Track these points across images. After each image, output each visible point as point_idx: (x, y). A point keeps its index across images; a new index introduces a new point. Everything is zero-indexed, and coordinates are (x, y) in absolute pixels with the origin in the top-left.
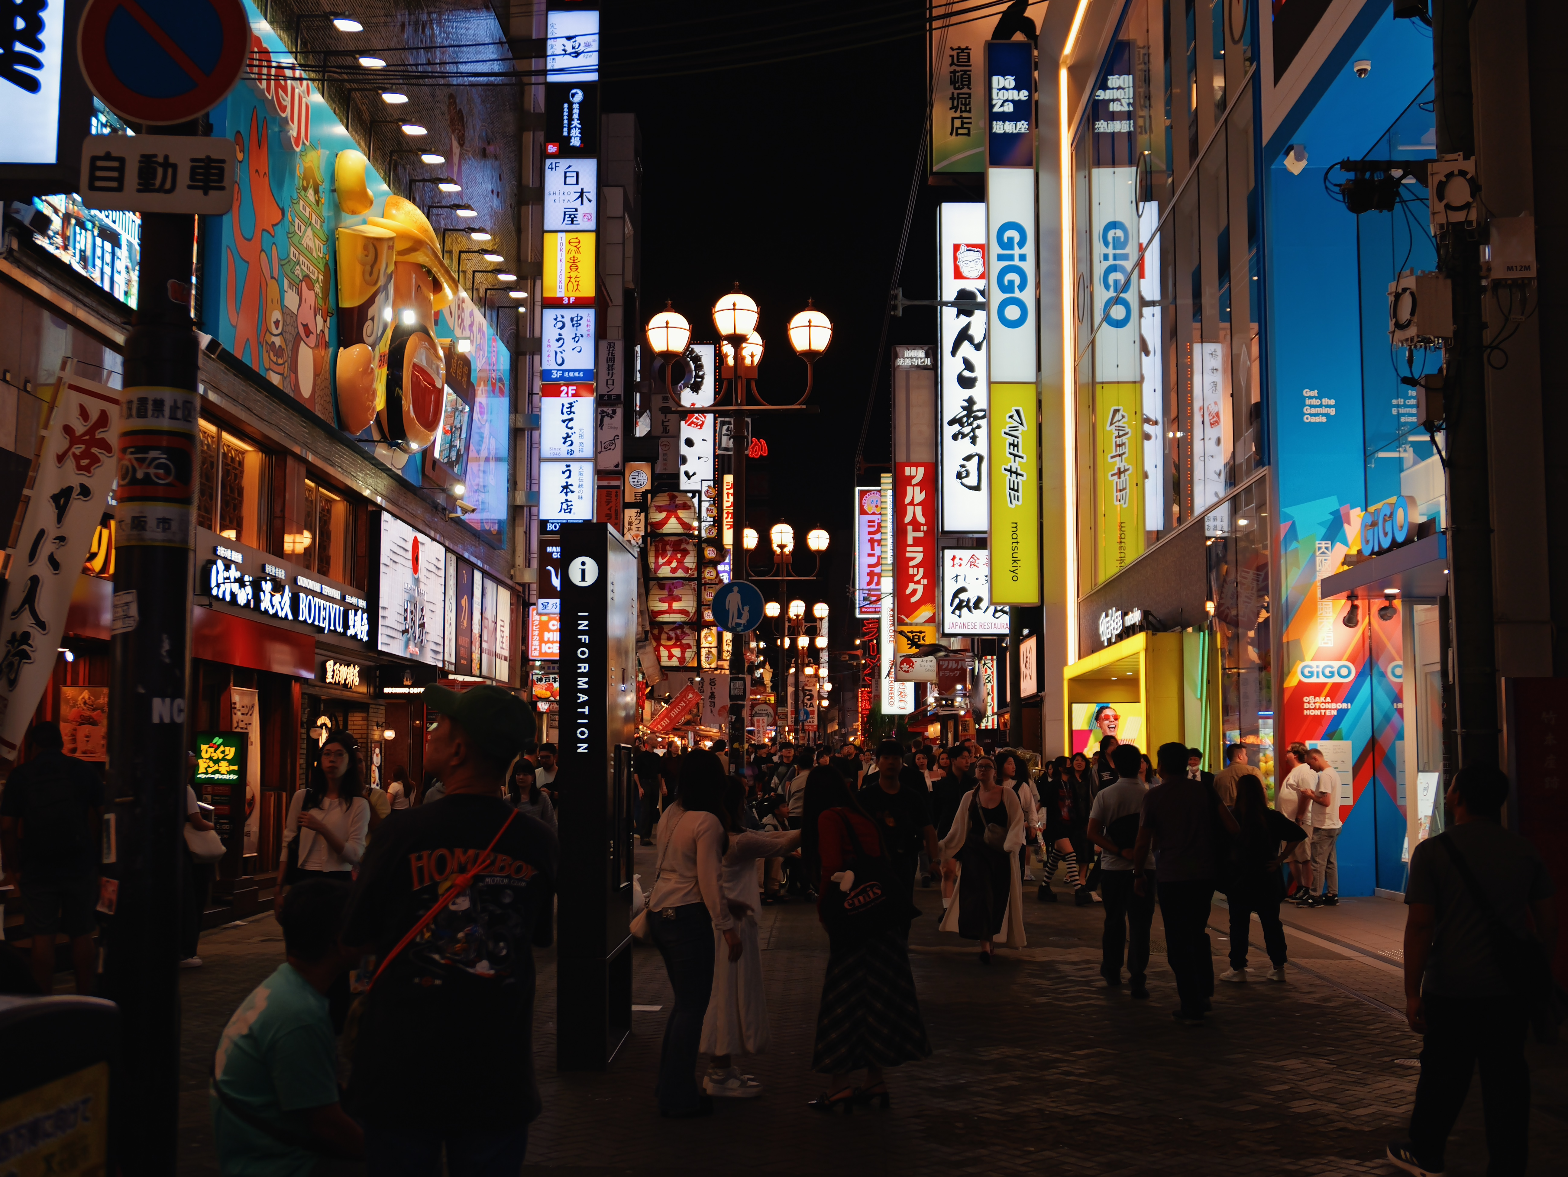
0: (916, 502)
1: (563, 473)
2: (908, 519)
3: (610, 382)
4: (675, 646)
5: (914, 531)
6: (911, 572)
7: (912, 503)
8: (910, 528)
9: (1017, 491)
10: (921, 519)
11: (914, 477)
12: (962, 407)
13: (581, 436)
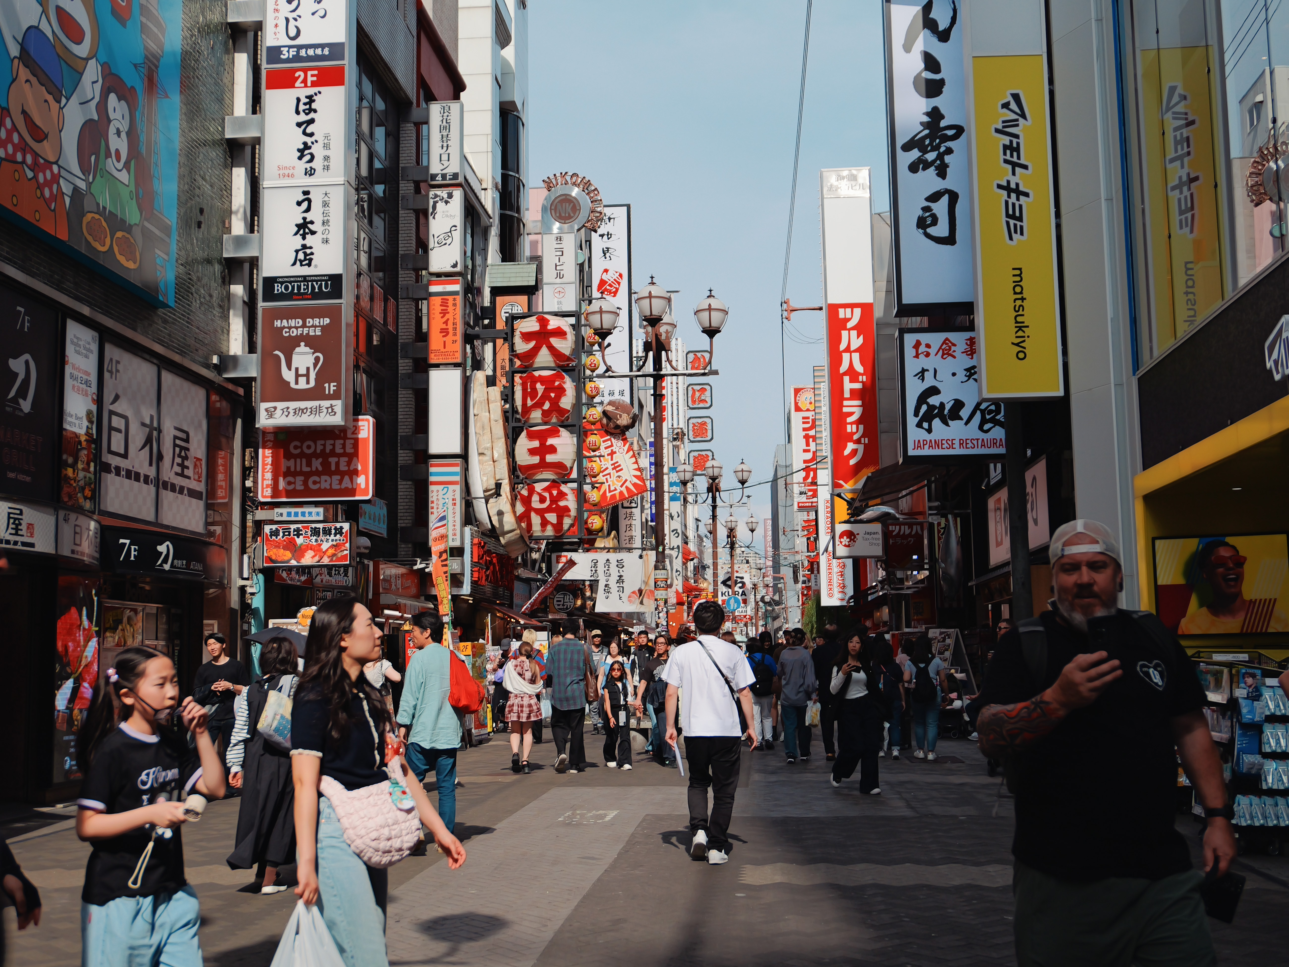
0: (852, 348)
1: (299, 204)
2: (844, 367)
3: (445, 157)
4: (549, 510)
5: (851, 382)
6: (849, 430)
7: (848, 350)
8: (846, 379)
9: (1020, 219)
10: (859, 368)
11: (849, 320)
12: (922, 124)
13: (326, 146)
